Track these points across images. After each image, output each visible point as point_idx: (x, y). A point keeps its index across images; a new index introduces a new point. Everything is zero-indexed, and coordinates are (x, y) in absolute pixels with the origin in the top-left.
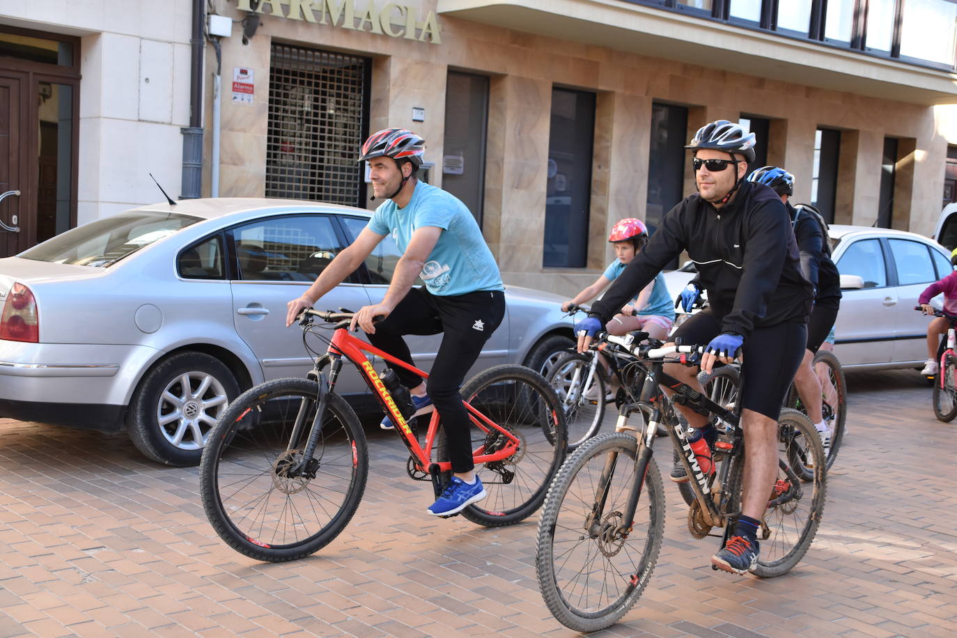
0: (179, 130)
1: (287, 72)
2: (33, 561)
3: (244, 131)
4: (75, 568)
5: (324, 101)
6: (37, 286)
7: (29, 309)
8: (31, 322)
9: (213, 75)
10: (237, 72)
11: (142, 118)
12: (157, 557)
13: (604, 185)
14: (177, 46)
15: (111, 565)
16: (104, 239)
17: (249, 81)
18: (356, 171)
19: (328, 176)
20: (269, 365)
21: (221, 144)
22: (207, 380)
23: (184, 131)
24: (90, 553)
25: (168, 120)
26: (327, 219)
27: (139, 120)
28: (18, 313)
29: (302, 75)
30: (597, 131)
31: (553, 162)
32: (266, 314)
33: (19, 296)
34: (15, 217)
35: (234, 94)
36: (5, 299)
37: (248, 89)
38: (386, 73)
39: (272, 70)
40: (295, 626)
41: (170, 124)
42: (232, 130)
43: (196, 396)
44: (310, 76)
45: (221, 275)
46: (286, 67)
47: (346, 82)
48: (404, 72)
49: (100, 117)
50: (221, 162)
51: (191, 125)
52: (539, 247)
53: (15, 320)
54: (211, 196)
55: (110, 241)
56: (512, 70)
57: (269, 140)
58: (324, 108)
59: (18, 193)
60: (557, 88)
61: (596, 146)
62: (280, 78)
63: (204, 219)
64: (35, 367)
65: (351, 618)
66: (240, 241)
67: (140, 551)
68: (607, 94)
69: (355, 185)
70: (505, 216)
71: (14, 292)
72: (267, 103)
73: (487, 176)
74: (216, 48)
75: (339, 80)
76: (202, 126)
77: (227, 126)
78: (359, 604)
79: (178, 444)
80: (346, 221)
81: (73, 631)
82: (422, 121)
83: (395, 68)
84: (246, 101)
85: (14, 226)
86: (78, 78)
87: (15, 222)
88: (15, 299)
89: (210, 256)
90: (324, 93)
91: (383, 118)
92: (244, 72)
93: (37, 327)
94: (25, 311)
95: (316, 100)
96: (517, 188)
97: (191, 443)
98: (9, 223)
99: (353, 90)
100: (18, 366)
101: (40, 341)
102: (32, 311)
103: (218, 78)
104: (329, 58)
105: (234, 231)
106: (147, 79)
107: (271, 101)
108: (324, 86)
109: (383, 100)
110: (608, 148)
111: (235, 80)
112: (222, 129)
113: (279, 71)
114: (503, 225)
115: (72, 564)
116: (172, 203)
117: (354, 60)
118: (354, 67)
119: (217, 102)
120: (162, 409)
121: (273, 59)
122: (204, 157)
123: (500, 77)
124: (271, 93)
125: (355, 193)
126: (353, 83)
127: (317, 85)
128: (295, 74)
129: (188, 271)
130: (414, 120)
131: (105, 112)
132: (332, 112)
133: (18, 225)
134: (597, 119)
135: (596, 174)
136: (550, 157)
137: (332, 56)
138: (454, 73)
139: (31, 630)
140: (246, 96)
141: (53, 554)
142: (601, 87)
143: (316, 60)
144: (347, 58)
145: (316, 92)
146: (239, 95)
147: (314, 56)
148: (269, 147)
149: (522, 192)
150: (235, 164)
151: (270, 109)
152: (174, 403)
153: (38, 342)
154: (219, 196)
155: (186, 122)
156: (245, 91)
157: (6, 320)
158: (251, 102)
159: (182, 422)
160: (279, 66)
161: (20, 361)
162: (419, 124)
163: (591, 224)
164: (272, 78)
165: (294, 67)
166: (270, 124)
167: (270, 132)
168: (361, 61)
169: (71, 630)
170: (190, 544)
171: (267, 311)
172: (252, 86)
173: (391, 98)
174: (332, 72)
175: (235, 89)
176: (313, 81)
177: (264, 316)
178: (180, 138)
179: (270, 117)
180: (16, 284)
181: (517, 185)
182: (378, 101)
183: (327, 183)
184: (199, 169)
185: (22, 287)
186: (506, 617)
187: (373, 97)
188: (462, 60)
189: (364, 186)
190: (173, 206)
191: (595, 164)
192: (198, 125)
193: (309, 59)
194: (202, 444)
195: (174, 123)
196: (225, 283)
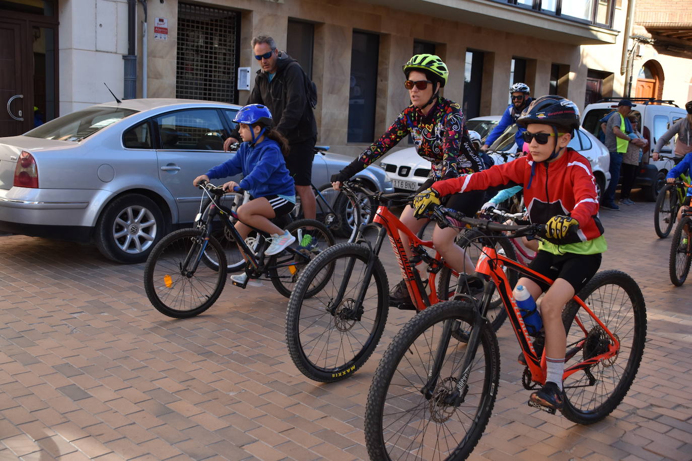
0: (122, 57)
1: (188, 21)
2: (41, 320)
3: (162, 57)
4: (66, 325)
5: (211, 39)
6: (35, 153)
7: (32, 168)
8: (33, 175)
9: (142, 22)
10: (157, 20)
11: (98, 49)
12: (116, 318)
13: (384, 92)
14: (119, 4)
15: (88, 322)
16: (76, 124)
17: (165, 26)
18: (232, 83)
19: (215, 86)
20: (181, 202)
21: (148, 66)
22: (143, 211)
23: (124, 57)
24: (75, 315)
25: (114, 50)
26: (215, 111)
27: (97, 51)
28: (25, 170)
29: (198, 22)
30: (380, 59)
31: (353, 78)
32: (178, 170)
33: (25, 159)
34: (20, 111)
35: (156, 34)
36: (17, 161)
37: (164, 31)
38: (250, 21)
39: (179, 19)
40: (202, 358)
41: (116, 53)
42: (155, 57)
43: (136, 220)
44: (202, 23)
45: (150, 146)
46: (188, 17)
47: (225, 27)
48: (262, 21)
49: (72, 49)
50: (148, 77)
51: (129, 54)
52: (346, 130)
53: (23, 174)
54: (142, 98)
55: (81, 126)
56: (328, 21)
57: (178, 63)
58: (212, 43)
59: (21, 96)
60: (356, 32)
61: (380, 68)
62: (184, 24)
63: (139, 111)
64: (37, 203)
65: (235, 352)
66: (161, 125)
67: (106, 314)
68: (387, 36)
69: (232, 92)
70: (324, 111)
71: (22, 157)
72: (176, 40)
74: (143, 5)
75: (221, 26)
76: (136, 54)
77: (151, 55)
78: (240, 344)
79: (126, 250)
80: (227, 112)
81: (67, 361)
83: (255, 19)
84: (163, 38)
85: (20, 117)
86: (58, 24)
87: (20, 115)
88: (23, 162)
89: (143, 135)
90: (211, 34)
91: (248, 50)
92: (161, 20)
93: (37, 178)
94: (29, 169)
95: (207, 38)
96: (331, 93)
97: (134, 250)
98: (17, 115)
99: (230, 32)
100: (26, 202)
101: (40, 187)
102: (34, 169)
103: (145, 24)
104: (214, 12)
105: (158, 119)
106: (101, 25)
107: (178, 39)
108: (212, 29)
110: (387, 69)
111: (156, 25)
112: (148, 56)
113: (183, 20)
114: (323, 116)
115: (64, 322)
116: (118, 101)
117: (230, 13)
118: (230, 18)
119: (145, 39)
120: (116, 229)
121: (179, 12)
122: (138, 74)
123: (320, 25)
124: (178, 34)
125: (232, 96)
126: (230, 27)
127: (207, 29)
128: (193, 22)
129: (130, 143)
131: (75, 46)
132: (216, 46)
133: (22, 117)
134: (380, 50)
135: (380, 85)
136: (351, 75)
137: (216, 11)
138: (292, 21)
139: (42, 361)
140: (163, 35)
141: (52, 316)
142: (383, 31)
143: (206, 13)
144: (225, 12)
145: (207, 33)
146: (159, 35)
147: (205, 11)
148: (178, 68)
149: (335, 96)
150: (157, 78)
151: (178, 44)
152: (123, 225)
153: (38, 188)
154: (147, 98)
155: (126, 52)
156: (162, 32)
157: (18, 174)
158: (166, 39)
159: (128, 237)
160: (183, 17)
161: (27, 199)
163: (377, 116)
164: (179, 24)
165: (193, 18)
166: (178, 53)
167: (178, 58)
168: (234, 14)
169: (66, 361)
170: (135, 310)
171: (179, 168)
172: (166, 29)
174: (216, 21)
175: (156, 31)
176: (205, 26)
177: (177, 171)
178: (122, 62)
179: (178, 49)
180: (23, 152)
181: (332, 91)
182: (246, 39)
183: (214, 90)
184: (135, 81)
185: (27, 154)
187: (242, 37)
188: (297, 14)
189: (237, 92)
190: (119, 104)
191: (379, 79)
192: (134, 53)
193: (202, 13)
194: (141, 249)
195: (118, 52)
196: (153, 151)
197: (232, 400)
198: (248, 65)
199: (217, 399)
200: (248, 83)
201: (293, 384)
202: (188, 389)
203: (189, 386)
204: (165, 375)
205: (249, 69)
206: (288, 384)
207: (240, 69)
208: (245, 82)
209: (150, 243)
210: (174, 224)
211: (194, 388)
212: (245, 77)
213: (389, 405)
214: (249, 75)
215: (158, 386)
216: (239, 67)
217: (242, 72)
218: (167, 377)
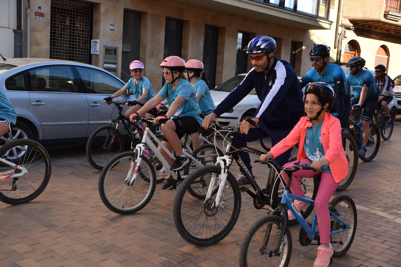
0: (12, 31)
1: (58, 9)
3: (40, 32)
9: (26, 8)
10: (37, 8)
13: (186, 57)
17: (42, 12)
18: (87, 49)
19: (76, 51)
20: (45, 125)
21: (30, 37)
22: (19, 131)
23: (14, 31)
25: (7, 26)
29: (65, 10)
30: (183, 36)
31: (166, 48)
32: (43, 105)
35: (36, 17)
37: (42, 15)
38: (99, 10)
39: (52, 7)
40: (47, 229)
41: (9, 28)
42: (35, 31)
43: (14, 137)
44: (68, 11)
45: (24, 89)
46: (58, 6)
47: (83, 13)
48: (106, 10)
50: (31, 44)
51: (18, 29)
54: (27, 58)
56: (150, 11)
57: (51, 36)
60: (168, 19)
61: (183, 42)
62: (55, 11)
63: (18, 66)
66: (36, 75)
68: (187, 22)
69: (87, 55)
70: (147, 68)
72: (50, 21)
73: (140, 53)
75: (80, 13)
76: (22, 29)
77: (33, 30)
78: (74, 219)
80: (78, 68)
82: (114, 30)
83: (103, 9)
84: (41, 20)
89: (22, 82)
90: (74, 18)
91: (98, 28)
92: (40, 8)
95: (71, 20)
96: (152, 57)
97: (13, 157)
99: (86, 17)
103: (29, 10)
104: (76, 3)
105: (30, 71)
107: (51, 20)
108: (74, 15)
109: (98, 21)
110: (188, 42)
111: (36, 11)
112: (30, 31)
113: (55, 8)
114: (146, 71)
116: (4, 59)
117: (86, 5)
118: (86, 8)
119: (29, 20)
121: (52, 3)
122: (23, 42)
123: (145, 13)
124: (51, 17)
125: (87, 58)
126: (86, 14)
127: (71, 14)
128: (61, 9)
129: (11, 87)
130: (111, 30)
134: (183, 31)
135: (183, 53)
136: (165, 45)
138: (127, 12)
140: (41, 18)
142: (185, 19)
144: (83, 4)
145: (71, 17)
146: (38, 17)
148: (51, 39)
149: (154, 59)
150: (36, 45)
151: (51, 23)
152: (5, 141)
154: (30, 58)
155: (15, 28)
156: (40, 16)
158: (43, 20)
160: (55, 6)
162: (112, 31)
164: (51, 11)
165: (61, 7)
166: (51, 30)
167: (51, 33)
168: (89, 5)
171: (44, 104)
172: (43, 14)
173: (101, 21)
174: (77, 9)
175: (36, 15)
176: (69, 12)
177: (43, 106)
178: (13, 34)
179: (51, 26)
181: (152, 56)
182: (96, 21)
183: (76, 54)
184: (21, 47)
186: (133, 223)
187: (94, 20)
188: (130, 7)
189: (91, 55)
190: (5, 61)
191: (183, 49)
192: (21, 29)
193: (67, 4)
194: (17, 157)
195: (10, 27)
196: (26, 92)
197: (62, 257)
198: (98, 38)
199: (53, 257)
200: (98, 50)
201: (105, 246)
202: (34, 250)
203: (35, 248)
204: (19, 241)
205: (98, 41)
206: (102, 246)
207: (92, 41)
208: (96, 49)
209: (23, 152)
210: (41, 140)
211: (38, 250)
212: (96, 46)
213: (167, 259)
214: (98, 44)
215: (13, 249)
216: (92, 39)
217: (94, 43)
218: (20, 243)
